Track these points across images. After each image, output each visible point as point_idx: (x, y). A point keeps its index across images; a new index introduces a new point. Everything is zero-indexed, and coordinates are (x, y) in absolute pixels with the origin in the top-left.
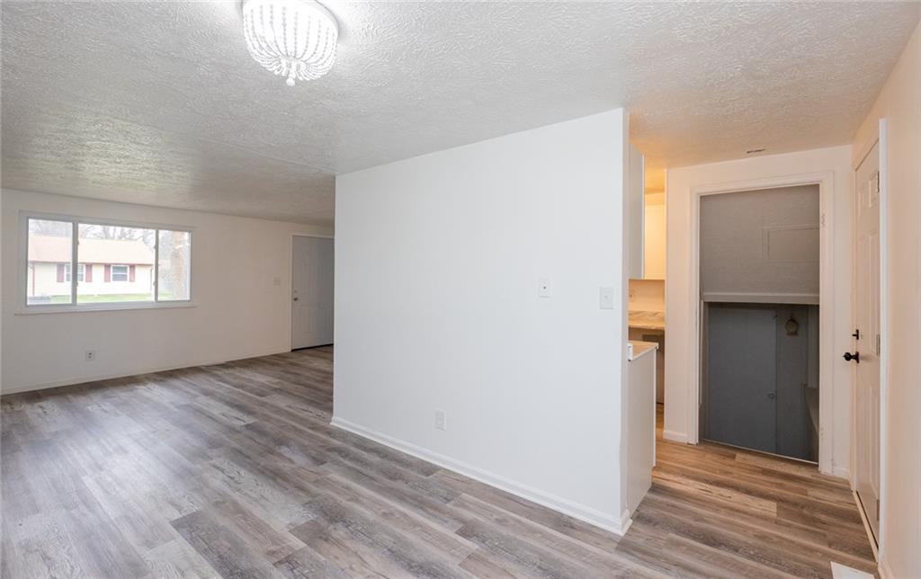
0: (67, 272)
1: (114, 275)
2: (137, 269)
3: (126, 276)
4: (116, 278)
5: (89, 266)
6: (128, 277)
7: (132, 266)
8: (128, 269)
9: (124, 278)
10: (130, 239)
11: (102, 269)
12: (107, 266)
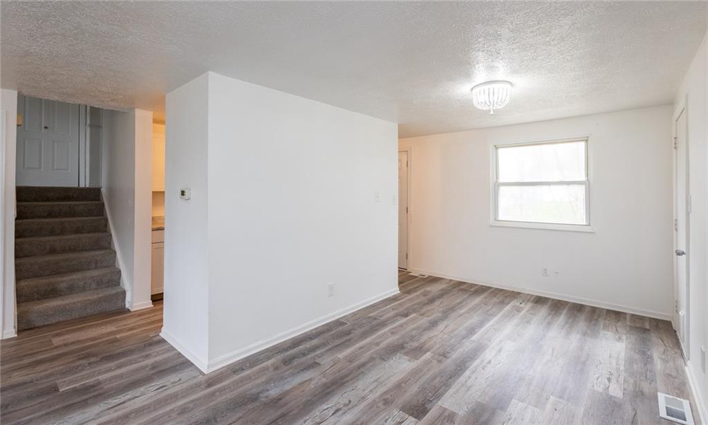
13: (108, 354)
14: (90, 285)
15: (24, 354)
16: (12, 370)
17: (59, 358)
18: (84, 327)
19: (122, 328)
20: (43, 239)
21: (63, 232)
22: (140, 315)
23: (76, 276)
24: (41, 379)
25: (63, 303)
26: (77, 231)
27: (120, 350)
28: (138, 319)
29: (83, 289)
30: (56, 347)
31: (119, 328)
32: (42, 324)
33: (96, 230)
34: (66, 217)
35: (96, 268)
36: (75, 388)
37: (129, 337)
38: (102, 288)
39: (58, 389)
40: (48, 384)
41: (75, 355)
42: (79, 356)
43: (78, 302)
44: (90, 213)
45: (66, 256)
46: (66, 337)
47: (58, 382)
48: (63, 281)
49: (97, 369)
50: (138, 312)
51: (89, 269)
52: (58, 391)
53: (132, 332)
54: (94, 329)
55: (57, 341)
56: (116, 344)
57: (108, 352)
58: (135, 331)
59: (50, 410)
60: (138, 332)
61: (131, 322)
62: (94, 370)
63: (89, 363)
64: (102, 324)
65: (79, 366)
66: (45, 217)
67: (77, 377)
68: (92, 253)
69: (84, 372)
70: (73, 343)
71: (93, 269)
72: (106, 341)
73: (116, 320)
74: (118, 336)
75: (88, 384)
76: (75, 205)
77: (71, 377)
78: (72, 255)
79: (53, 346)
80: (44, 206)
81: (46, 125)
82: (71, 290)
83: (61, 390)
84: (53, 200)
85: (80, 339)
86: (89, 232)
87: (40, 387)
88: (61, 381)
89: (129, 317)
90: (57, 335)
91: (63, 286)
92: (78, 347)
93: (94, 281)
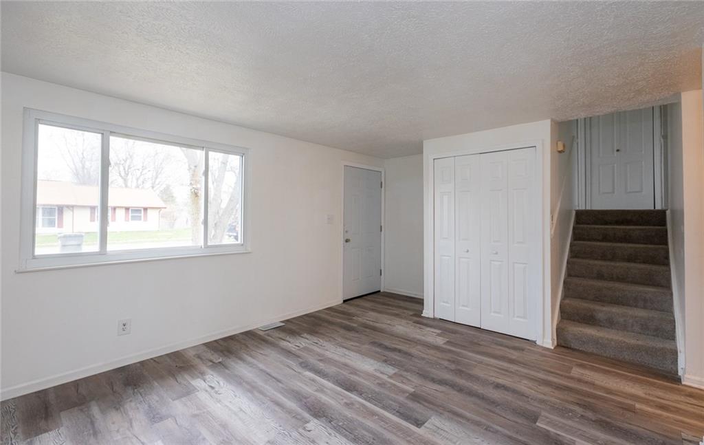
0: (98, 213)
1: (132, 216)
2: (149, 211)
3: (141, 216)
4: (134, 218)
5: (114, 209)
6: (142, 217)
7: (145, 209)
8: (142, 211)
9: (139, 218)
10: (143, 188)
11: (123, 211)
12: (127, 209)
13: (608, 420)
14: (633, 326)
15: (546, 368)
16: (524, 376)
17: (564, 390)
18: (609, 372)
19: (651, 398)
20: (592, 262)
21: (614, 258)
22: (691, 395)
23: (615, 310)
24: (535, 400)
25: (597, 334)
26: (630, 259)
27: (626, 426)
28: (683, 398)
29: (624, 328)
30: (572, 378)
31: (647, 397)
32: (578, 348)
33: (652, 260)
34: (621, 242)
35: (645, 308)
36: (548, 431)
37: (650, 416)
38: (648, 335)
39: (537, 420)
40: (534, 409)
41: (577, 396)
42: (580, 400)
43: (612, 340)
44: (648, 240)
45: (611, 284)
46: (587, 372)
47: (543, 413)
48: (603, 311)
49: (584, 429)
50: (689, 390)
51: (636, 306)
52: (535, 423)
53: (659, 412)
54: (618, 380)
55: (576, 372)
56: (629, 415)
57: (609, 417)
58: (665, 414)
59: (514, 436)
60: (668, 417)
61: (671, 398)
62: (580, 427)
63: (582, 416)
64: (631, 379)
65: (571, 411)
66: (598, 240)
67: (560, 422)
68: (641, 288)
69: (570, 423)
70: (586, 382)
71: (642, 308)
72: (620, 403)
73: (653, 384)
74: (638, 406)
75: (561, 439)
76: (630, 230)
77: (556, 418)
78: (617, 285)
79: (567, 374)
80: (598, 229)
81: (618, 148)
82: (610, 323)
83: (537, 424)
84: (611, 224)
85: (597, 382)
86: (644, 262)
87: (527, 407)
88: (547, 414)
89: (672, 390)
90: (582, 366)
91: (600, 316)
92: (588, 390)
93: (637, 322)
